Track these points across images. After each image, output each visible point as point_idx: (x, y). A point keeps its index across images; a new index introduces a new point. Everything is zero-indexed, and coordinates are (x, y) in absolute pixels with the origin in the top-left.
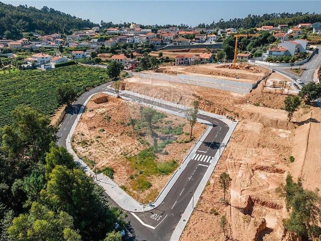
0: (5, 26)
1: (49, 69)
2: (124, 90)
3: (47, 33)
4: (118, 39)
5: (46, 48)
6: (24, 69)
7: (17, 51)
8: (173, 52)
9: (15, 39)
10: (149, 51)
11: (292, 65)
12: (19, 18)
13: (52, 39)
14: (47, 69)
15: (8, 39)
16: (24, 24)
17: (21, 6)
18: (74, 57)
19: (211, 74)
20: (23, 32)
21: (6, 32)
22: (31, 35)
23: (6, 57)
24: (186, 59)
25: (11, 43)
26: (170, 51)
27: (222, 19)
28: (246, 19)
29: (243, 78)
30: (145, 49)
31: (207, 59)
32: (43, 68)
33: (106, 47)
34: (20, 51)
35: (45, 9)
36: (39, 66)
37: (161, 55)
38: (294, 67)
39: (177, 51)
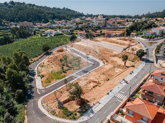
0: (43, 17)
1: (51, 36)
2: (72, 47)
3: (60, 20)
4: (87, 23)
5: (56, 27)
6: (42, 36)
7: (44, 28)
8: (109, 30)
9: (45, 23)
10: (96, 30)
11: (150, 40)
12: (50, 14)
13: (61, 23)
14: (50, 36)
15: (43, 23)
16: (51, 16)
17: (54, 8)
18: (63, 31)
19: (111, 42)
20: (50, 19)
21: (43, 20)
22: (53, 21)
23: (39, 31)
24: (110, 34)
25: (43, 25)
26: (107, 30)
27: (149, 12)
28: (162, 12)
29: (123, 45)
30: (95, 29)
31: (119, 35)
32: (49, 36)
33: (79, 27)
34: (46, 28)
35: (64, 8)
36: (48, 35)
37: (101, 32)
38: (150, 41)
39: (111, 30)
